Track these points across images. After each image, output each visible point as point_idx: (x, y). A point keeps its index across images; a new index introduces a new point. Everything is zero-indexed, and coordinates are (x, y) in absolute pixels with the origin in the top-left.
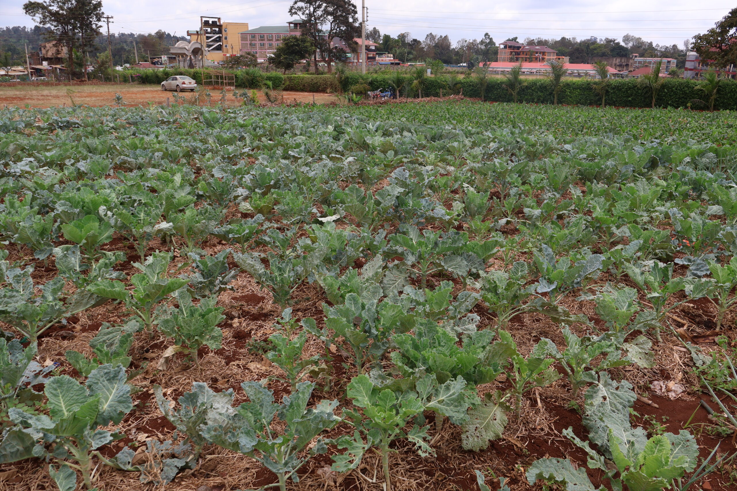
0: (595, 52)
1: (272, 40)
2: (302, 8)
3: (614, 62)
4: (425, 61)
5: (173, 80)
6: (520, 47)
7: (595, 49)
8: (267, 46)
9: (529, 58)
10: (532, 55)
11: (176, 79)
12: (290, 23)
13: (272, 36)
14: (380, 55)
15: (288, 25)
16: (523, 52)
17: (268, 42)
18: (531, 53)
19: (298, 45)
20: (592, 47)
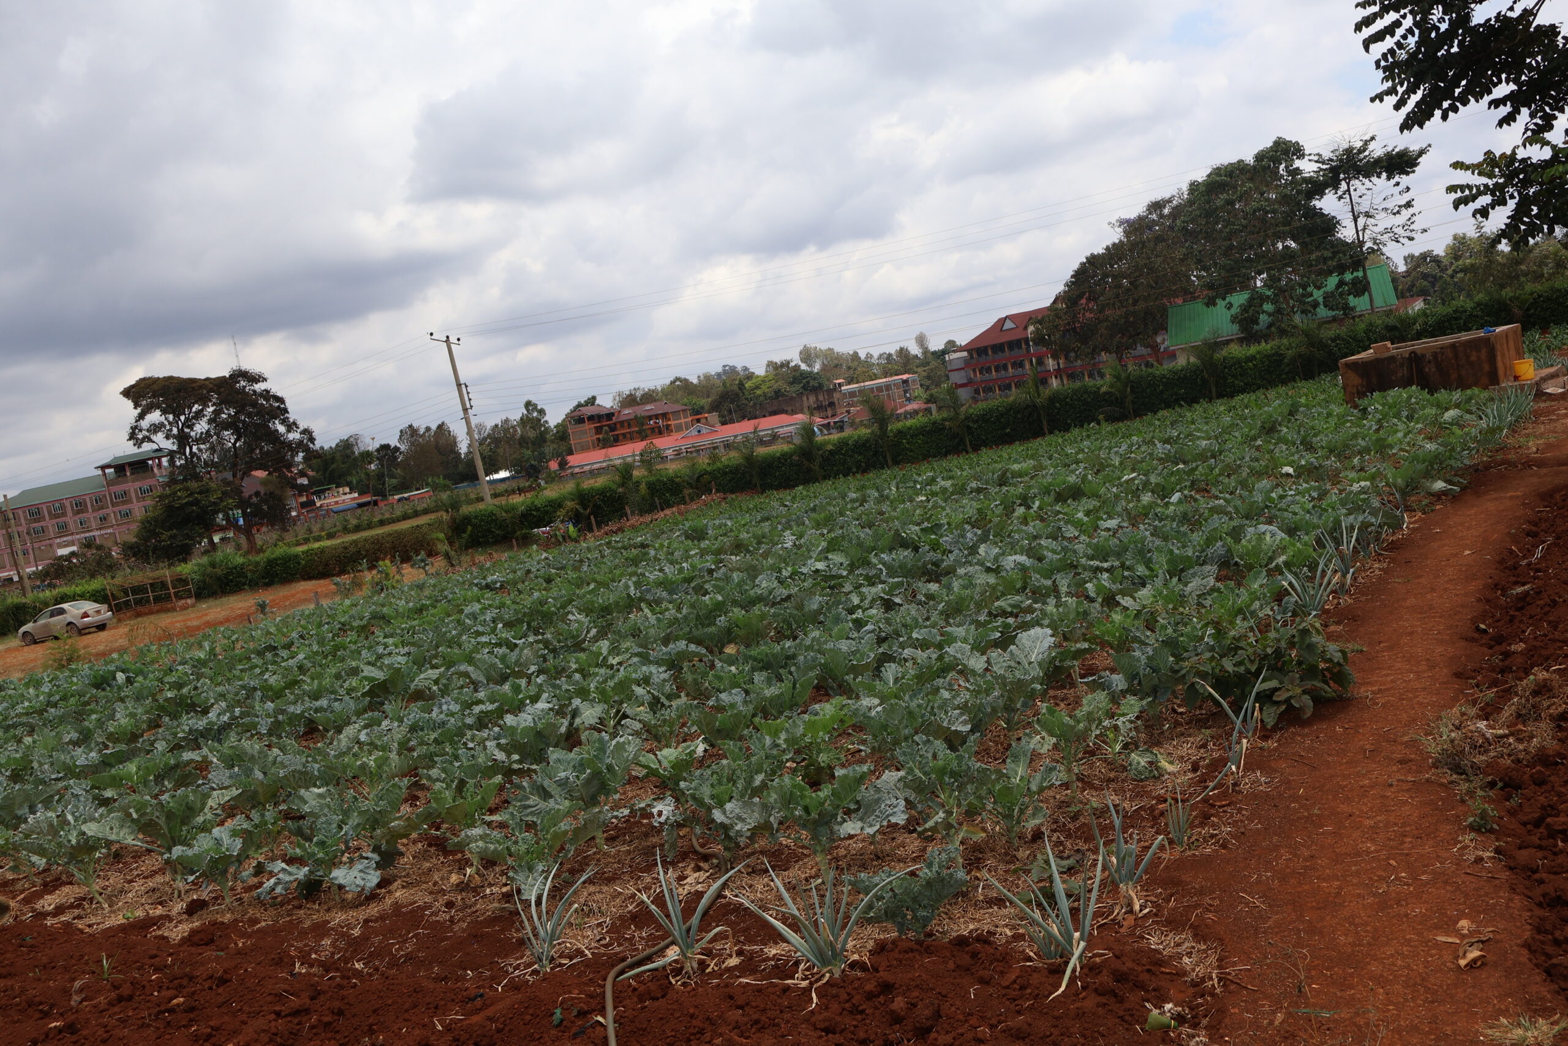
0: (758, 392)
1: (64, 514)
2: (162, 425)
3: (806, 404)
4: (427, 485)
5: (52, 616)
6: (613, 414)
7: (757, 387)
8: (52, 531)
9: (639, 432)
10: (643, 424)
11: (62, 612)
12: (103, 468)
13: (63, 507)
14: (320, 493)
15: (100, 472)
16: (622, 423)
17: (54, 521)
18: (639, 421)
19: (196, 502)
20: (748, 385)
